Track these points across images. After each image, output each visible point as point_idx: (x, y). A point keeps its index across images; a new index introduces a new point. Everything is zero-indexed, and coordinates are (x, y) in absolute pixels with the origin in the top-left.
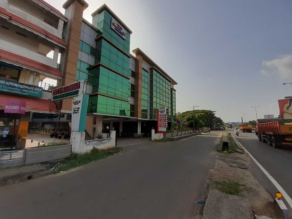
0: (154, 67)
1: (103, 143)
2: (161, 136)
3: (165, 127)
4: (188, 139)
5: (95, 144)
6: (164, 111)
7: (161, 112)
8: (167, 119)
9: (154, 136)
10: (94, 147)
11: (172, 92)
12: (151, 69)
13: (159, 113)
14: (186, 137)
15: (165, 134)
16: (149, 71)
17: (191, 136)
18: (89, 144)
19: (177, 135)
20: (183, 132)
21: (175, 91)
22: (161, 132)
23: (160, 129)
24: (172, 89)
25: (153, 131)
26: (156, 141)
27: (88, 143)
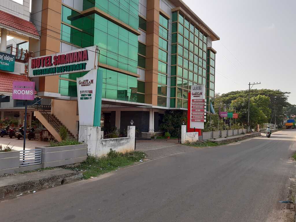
0: (181, 8)
1: (120, 145)
2: (194, 137)
3: (202, 121)
4: (239, 143)
5: (112, 145)
6: (201, 93)
7: (196, 95)
8: (205, 107)
9: (186, 136)
10: (111, 149)
11: (208, 55)
12: (174, 13)
13: (192, 98)
14: (236, 140)
15: (202, 135)
16: (169, 16)
17: (244, 138)
18: (105, 145)
19: (221, 137)
20: (230, 132)
21: (215, 52)
22: (194, 130)
23: (193, 125)
24: (210, 50)
25: (184, 128)
26: (188, 144)
27: (104, 143)
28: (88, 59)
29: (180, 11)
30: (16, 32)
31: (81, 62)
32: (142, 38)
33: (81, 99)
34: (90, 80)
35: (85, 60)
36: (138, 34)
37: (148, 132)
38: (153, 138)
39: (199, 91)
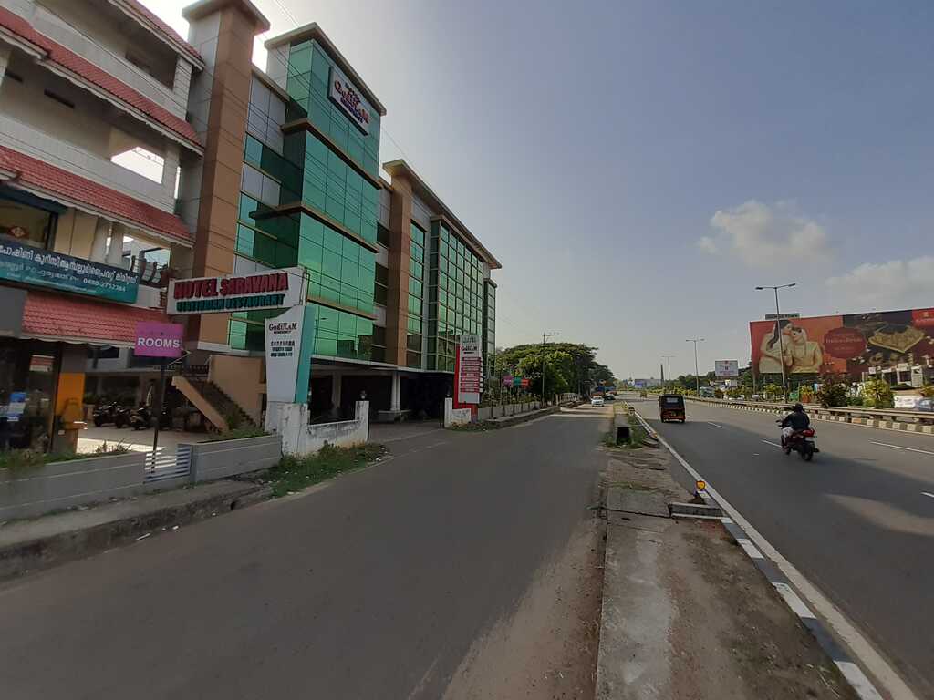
0: (444, 217)
1: (342, 434)
2: (465, 416)
3: (476, 391)
4: (529, 423)
5: (328, 435)
6: (475, 348)
7: (467, 350)
8: (482, 370)
9: (452, 415)
10: (325, 442)
11: (485, 290)
12: (434, 223)
13: (462, 354)
14: (526, 419)
15: (476, 413)
16: (426, 227)
17: (537, 416)
18: (315, 435)
19: (504, 415)
20: (518, 406)
21: (495, 287)
22: (465, 405)
23: (462, 397)
24: (487, 283)
25: (449, 402)
26: (455, 427)
27: (313, 431)
28: (287, 288)
29: (443, 220)
30: (146, 231)
31: (274, 293)
32: (382, 257)
33: (272, 355)
34: (290, 324)
35: (281, 289)
36: (375, 252)
37: (389, 410)
38: (397, 419)
39: (473, 345)
